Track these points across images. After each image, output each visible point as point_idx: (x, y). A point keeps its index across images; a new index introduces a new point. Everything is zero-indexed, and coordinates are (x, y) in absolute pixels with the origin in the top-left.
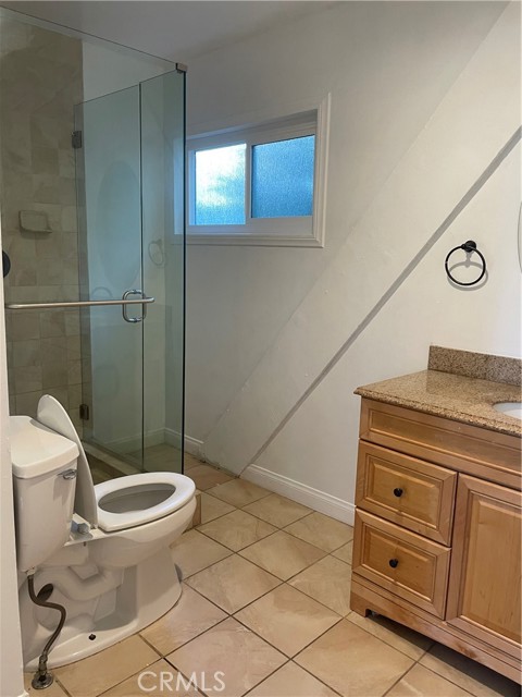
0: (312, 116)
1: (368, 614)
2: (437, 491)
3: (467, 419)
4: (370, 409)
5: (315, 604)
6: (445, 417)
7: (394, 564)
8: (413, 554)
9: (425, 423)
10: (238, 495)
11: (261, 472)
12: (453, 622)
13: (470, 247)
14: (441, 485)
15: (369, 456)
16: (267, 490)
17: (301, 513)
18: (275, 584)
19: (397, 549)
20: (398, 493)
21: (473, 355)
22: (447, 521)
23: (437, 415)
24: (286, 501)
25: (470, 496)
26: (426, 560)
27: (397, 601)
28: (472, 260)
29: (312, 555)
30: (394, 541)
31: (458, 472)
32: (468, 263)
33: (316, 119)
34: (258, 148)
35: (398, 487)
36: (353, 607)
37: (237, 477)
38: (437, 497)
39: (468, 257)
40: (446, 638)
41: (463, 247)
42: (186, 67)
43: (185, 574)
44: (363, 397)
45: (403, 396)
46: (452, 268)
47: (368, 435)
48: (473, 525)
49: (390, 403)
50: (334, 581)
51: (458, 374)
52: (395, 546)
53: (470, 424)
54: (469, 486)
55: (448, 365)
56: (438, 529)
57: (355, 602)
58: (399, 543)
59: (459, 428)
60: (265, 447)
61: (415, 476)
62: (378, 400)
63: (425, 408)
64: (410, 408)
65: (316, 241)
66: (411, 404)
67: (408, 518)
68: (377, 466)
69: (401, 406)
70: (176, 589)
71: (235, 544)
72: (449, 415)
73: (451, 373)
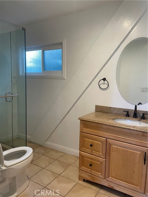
0: (61, 44)
1: (84, 180)
2: (102, 144)
3: (108, 124)
4: (83, 123)
5: (69, 180)
6: (103, 124)
7: (91, 165)
8: (96, 162)
9: (97, 126)
10: (42, 151)
11: (49, 144)
12: (107, 179)
13: (104, 79)
14: (102, 142)
15: (83, 136)
16: (51, 149)
17: (62, 154)
18: (57, 176)
19: (91, 161)
20: (91, 146)
21: (107, 107)
22: (104, 152)
23: (101, 124)
24: (57, 151)
25: (110, 144)
26: (99, 163)
27: (92, 176)
28: (105, 83)
29: (66, 166)
30: (90, 159)
31: (107, 138)
32: (104, 84)
33: (62, 45)
34: (45, 51)
35: (91, 144)
36: (79, 180)
37: (42, 146)
38: (101, 146)
39: (104, 82)
40: (105, 184)
41: (103, 79)
42: (25, 28)
43: (29, 177)
44: (81, 120)
45: (91, 119)
46: (100, 85)
47: (82, 130)
48: (111, 152)
49: (88, 121)
50: (74, 173)
51: (103, 112)
52: (91, 160)
53: (109, 125)
54: (110, 142)
55: (100, 110)
56: (102, 154)
57: (80, 178)
58: (92, 159)
59: (106, 127)
60: (50, 136)
61: (95, 140)
62: (85, 121)
63: (98, 122)
64: (94, 122)
65: (63, 78)
66: (94, 121)
67: (94, 152)
68: (85, 139)
69: (91, 122)
70: (28, 181)
71: (43, 166)
72: (104, 123)
73: (101, 112)
